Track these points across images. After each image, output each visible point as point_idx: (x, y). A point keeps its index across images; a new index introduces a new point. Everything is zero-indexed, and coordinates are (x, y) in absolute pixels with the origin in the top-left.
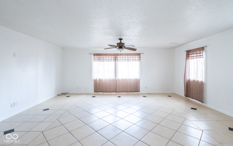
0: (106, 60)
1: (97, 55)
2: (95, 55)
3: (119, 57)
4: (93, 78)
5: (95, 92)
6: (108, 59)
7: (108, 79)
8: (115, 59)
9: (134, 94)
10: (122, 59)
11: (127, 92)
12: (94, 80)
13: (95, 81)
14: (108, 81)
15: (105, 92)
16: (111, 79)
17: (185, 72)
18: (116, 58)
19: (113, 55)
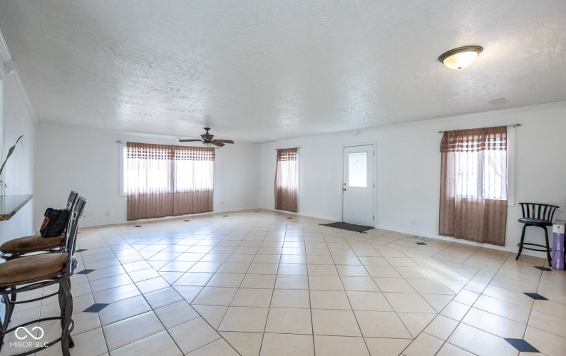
0: (154, 157)
1: (135, 147)
2: (129, 145)
3: (180, 153)
4: (125, 191)
5: (128, 220)
6: (158, 154)
7: (158, 193)
8: (172, 156)
9: (204, 216)
10: (184, 155)
11: (192, 213)
12: (128, 196)
13: (130, 198)
14: (158, 195)
15: (151, 218)
16: (164, 192)
17: (276, 177)
18: (173, 153)
19: (169, 149)
